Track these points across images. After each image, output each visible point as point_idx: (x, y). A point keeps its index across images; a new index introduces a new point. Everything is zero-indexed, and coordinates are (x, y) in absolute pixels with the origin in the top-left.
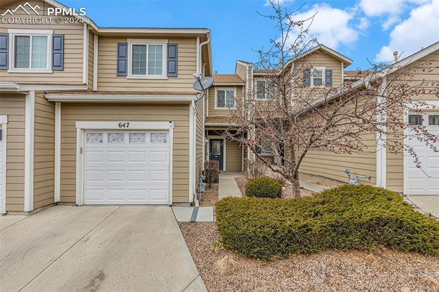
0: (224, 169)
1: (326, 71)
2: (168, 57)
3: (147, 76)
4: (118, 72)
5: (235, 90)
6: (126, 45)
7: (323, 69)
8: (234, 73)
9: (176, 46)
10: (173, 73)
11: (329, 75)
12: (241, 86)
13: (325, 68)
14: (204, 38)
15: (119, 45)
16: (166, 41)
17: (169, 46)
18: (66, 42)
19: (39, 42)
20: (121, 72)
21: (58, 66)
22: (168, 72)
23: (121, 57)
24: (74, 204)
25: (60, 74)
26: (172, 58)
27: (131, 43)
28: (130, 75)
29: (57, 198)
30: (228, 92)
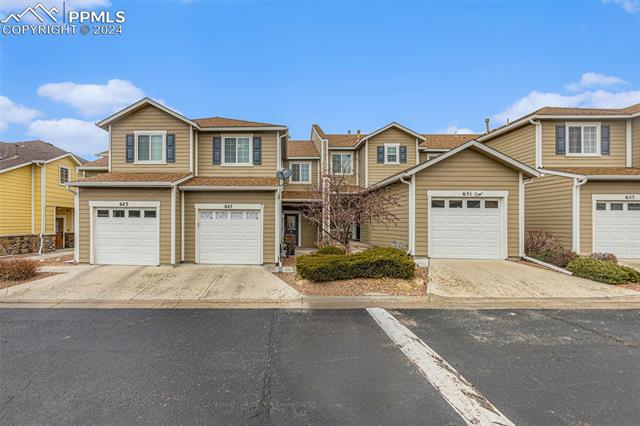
0: (300, 245)
1: (400, 147)
2: (254, 148)
3: (236, 164)
4: (214, 160)
5: (310, 164)
6: (220, 138)
7: (397, 145)
8: (309, 139)
9: (260, 138)
10: (258, 161)
11: (403, 151)
12: (317, 160)
13: (399, 145)
14: (283, 132)
15: (214, 138)
16: (252, 135)
17: (254, 138)
18: (176, 139)
19: (156, 140)
20: (217, 161)
21: (171, 158)
22: (254, 161)
23: (216, 148)
24: (194, 262)
25: (173, 165)
26: (257, 148)
27: (223, 137)
28: (223, 164)
29: (183, 259)
30: (303, 166)
